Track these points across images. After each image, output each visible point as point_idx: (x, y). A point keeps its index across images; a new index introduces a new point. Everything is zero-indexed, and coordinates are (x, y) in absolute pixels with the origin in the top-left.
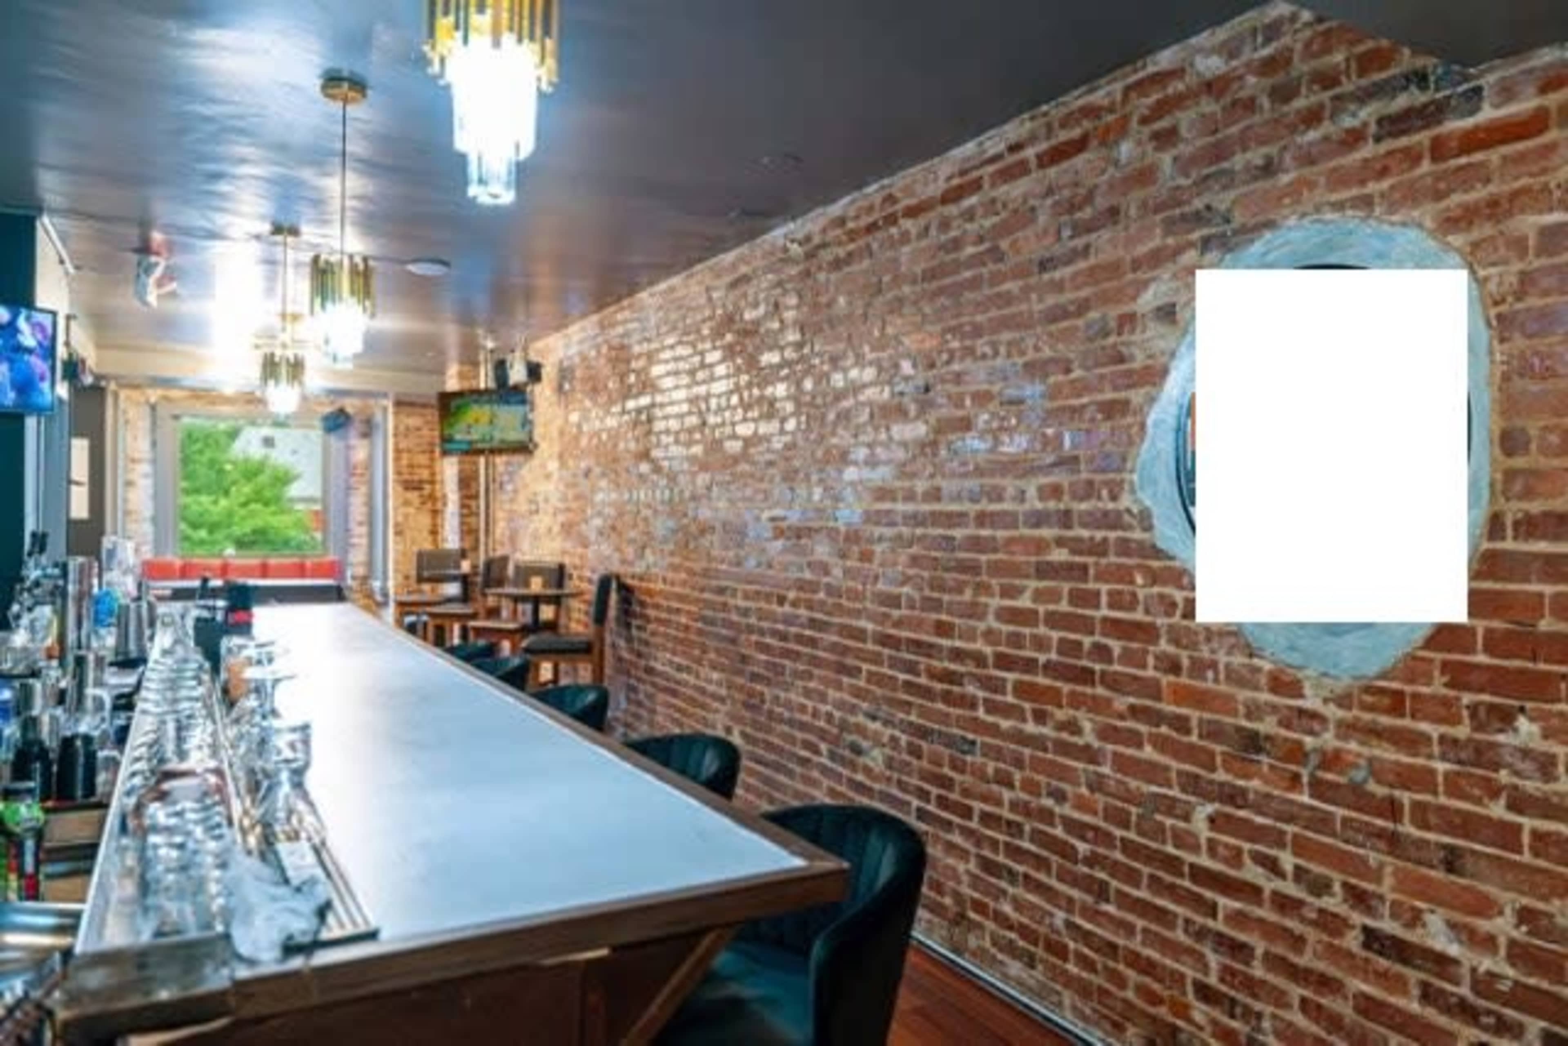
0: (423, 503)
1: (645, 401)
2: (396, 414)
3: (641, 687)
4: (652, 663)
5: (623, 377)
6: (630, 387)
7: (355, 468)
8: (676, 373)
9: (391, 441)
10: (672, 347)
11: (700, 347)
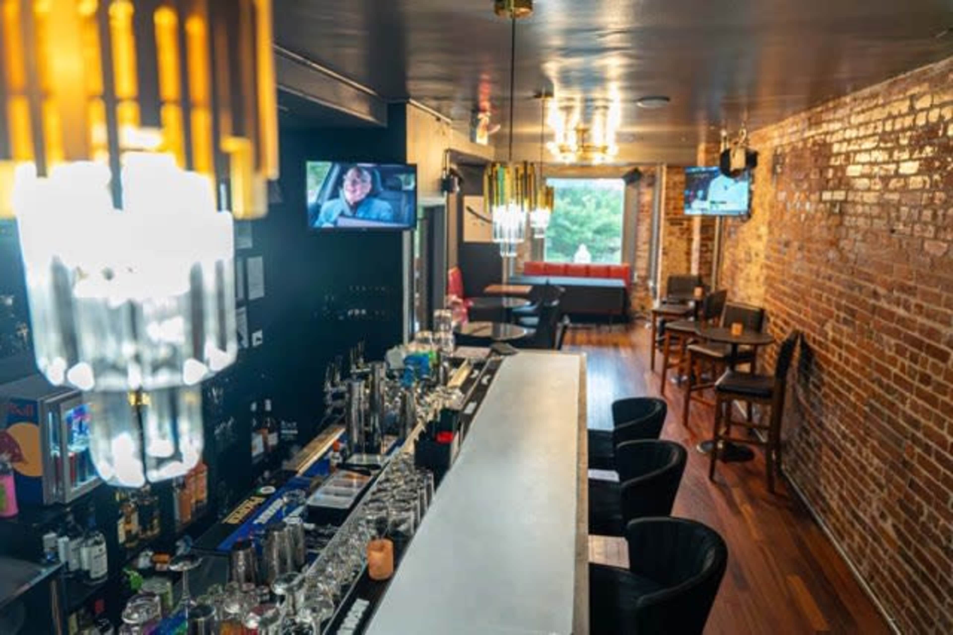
0: (682, 234)
1: (840, 195)
2: (668, 173)
3: (812, 433)
4: (824, 420)
5: (822, 171)
6: (828, 181)
7: (643, 206)
8: (870, 177)
9: (664, 192)
10: (869, 151)
11: (896, 154)
